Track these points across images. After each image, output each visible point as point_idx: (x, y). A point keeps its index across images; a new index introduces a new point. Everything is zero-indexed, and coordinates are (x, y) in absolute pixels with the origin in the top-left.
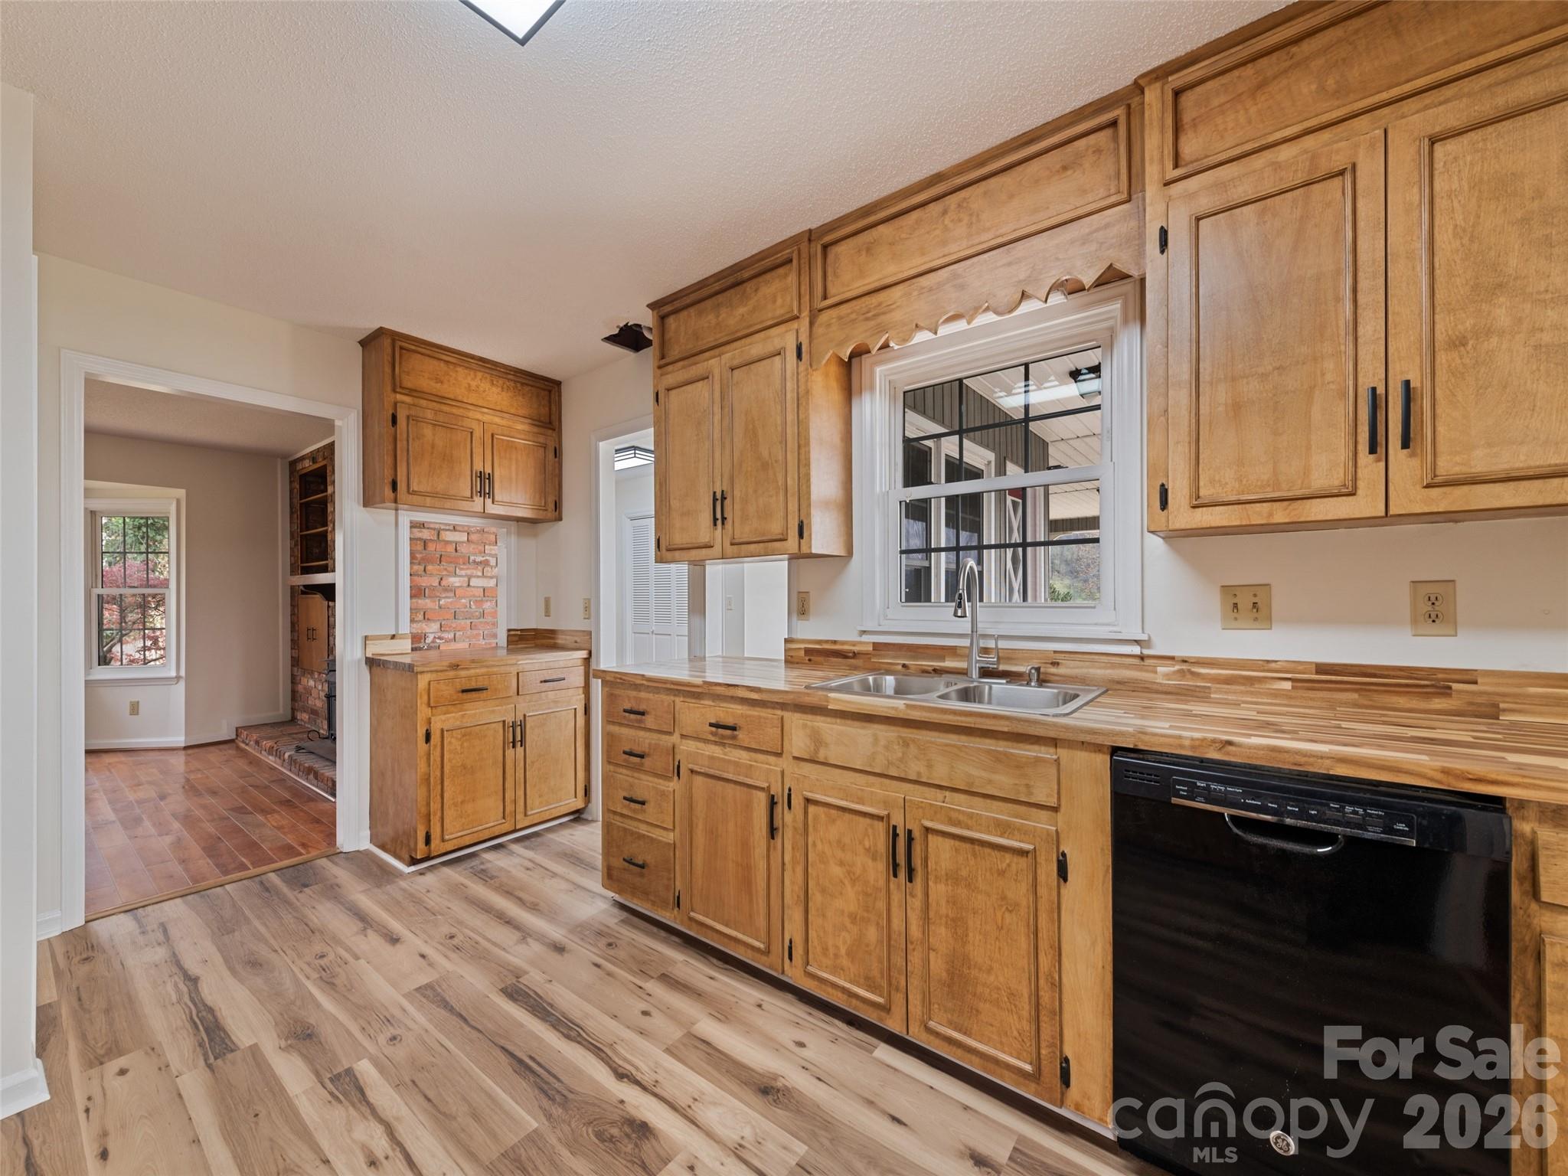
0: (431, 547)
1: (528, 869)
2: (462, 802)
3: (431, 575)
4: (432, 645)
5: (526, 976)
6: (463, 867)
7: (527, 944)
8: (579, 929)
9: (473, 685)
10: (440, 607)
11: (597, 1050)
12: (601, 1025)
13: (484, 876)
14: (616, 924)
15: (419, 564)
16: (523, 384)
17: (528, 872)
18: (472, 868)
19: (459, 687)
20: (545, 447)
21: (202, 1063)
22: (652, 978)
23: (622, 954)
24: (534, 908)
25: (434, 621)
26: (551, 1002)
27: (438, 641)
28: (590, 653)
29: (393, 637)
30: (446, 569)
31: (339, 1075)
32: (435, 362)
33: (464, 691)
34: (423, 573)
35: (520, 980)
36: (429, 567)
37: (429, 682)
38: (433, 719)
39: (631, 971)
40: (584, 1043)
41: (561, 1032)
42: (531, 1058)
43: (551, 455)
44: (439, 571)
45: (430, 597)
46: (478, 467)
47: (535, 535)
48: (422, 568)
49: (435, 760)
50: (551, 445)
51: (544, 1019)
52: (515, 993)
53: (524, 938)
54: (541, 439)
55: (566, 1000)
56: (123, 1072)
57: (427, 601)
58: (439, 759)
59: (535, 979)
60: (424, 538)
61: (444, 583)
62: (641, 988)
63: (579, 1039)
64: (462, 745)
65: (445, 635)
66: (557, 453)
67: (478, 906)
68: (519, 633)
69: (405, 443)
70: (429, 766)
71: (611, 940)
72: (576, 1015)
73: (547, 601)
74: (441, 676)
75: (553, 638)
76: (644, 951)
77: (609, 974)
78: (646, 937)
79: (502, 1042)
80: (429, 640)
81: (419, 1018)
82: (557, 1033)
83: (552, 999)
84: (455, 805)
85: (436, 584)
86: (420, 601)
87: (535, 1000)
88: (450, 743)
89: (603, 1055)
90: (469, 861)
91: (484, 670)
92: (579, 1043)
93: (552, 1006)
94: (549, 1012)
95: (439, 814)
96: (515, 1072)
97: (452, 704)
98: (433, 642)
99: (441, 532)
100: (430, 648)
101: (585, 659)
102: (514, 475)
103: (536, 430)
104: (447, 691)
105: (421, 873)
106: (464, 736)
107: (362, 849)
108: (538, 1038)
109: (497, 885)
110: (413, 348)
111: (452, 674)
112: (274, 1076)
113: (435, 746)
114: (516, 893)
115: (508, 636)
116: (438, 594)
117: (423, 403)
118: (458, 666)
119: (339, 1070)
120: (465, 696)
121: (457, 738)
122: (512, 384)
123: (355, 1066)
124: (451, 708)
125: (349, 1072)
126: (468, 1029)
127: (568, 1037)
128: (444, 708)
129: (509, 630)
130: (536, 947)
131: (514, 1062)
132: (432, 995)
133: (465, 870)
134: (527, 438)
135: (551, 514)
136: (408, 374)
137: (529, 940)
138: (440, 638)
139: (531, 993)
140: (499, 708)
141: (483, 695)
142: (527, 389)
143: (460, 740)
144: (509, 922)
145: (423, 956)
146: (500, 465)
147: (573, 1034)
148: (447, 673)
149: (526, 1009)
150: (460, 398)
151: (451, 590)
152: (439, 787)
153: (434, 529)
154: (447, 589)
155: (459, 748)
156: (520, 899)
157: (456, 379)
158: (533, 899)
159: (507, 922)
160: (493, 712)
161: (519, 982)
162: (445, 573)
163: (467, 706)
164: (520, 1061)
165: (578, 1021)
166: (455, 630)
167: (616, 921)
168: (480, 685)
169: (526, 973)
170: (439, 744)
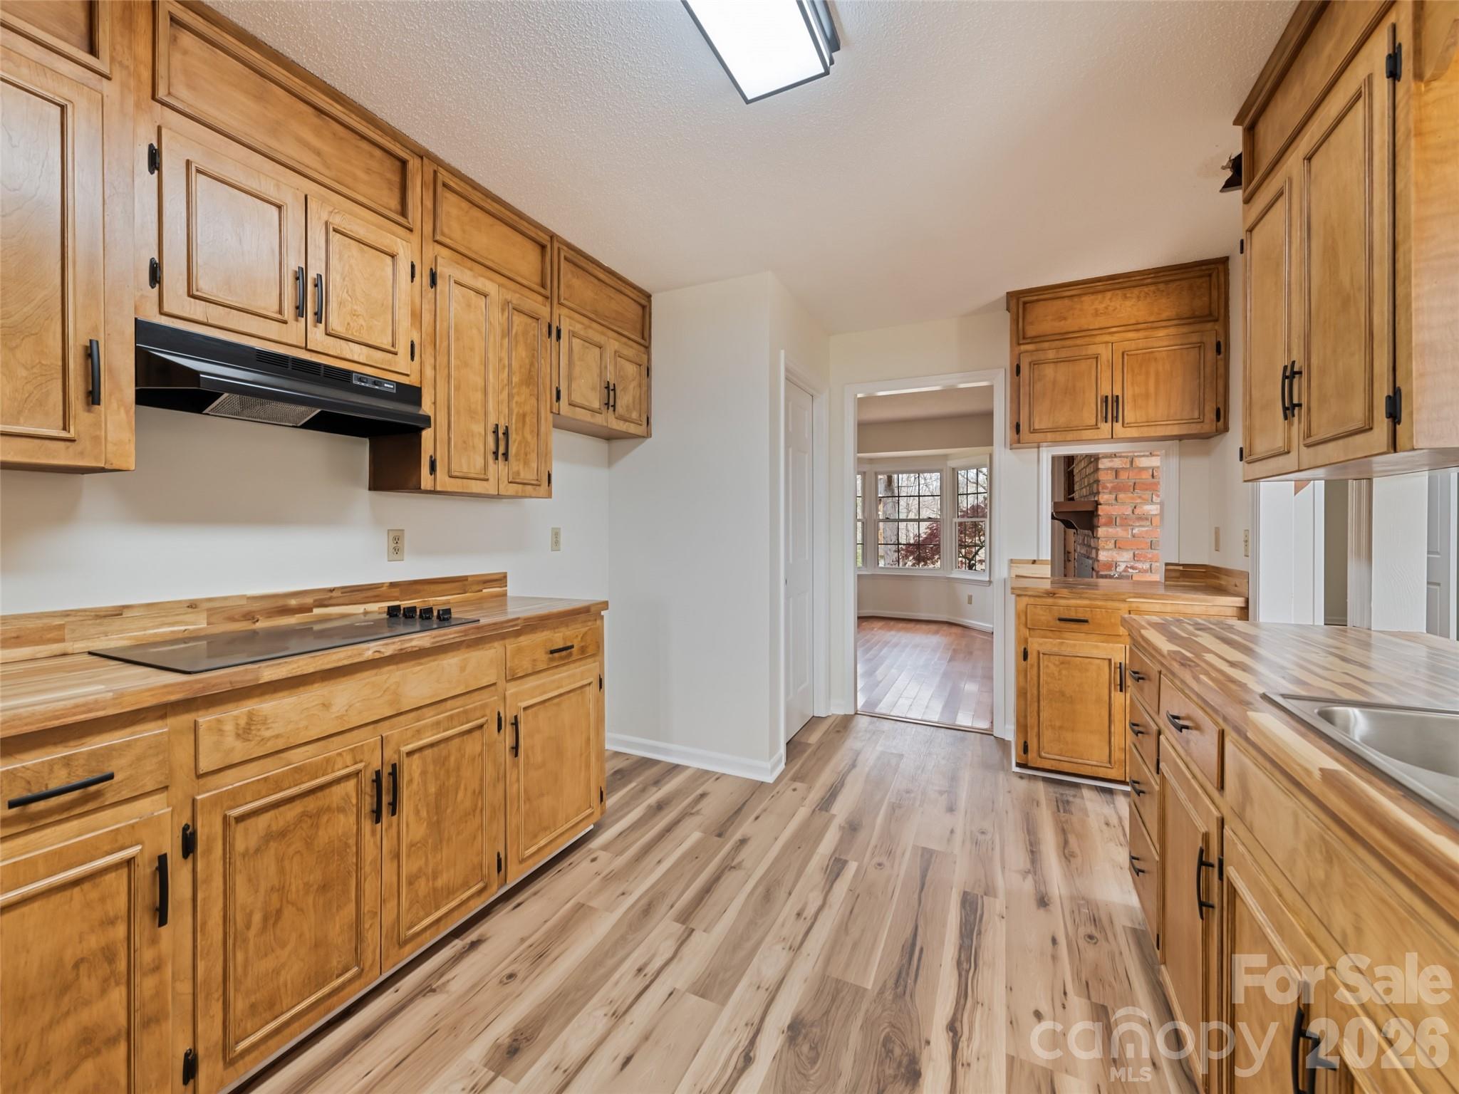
0: (1123, 476)
1: (1107, 824)
2: (1061, 728)
3: (1123, 503)
4: (1124, 574)
5: (992, 899)
6: (1056, 790)
7: (1024, 879)
8: (1082, 902)
9: (1073, 615)
10: (1133, 536)
11: (963, 993)
12: (991, 983)
13: (1062, 806)
14: (1124, 927)
15: (1110, 493)
16: (1167, 282)
17: (1104, 827)
18: (1062, 794)
19: (1057, 615)
20: (1200, 346)
21: (814, 807)
22: (1089, 998)
23: (1090, 953)
24: (1067, 854)
25: (1127, 550)
26: (983, 930)
27: (1130, 570)
28: (1247, 601)
29: (1034, 562)
30: (1140, 497)
31: (841, 859)
32: (1058, 302)
33: (1060, 620)
34: (1114, 502)
35: (985, 897)
36: (1121, 496)
37: (1027, 605)
38: (1030, 639)
39: (1077, 975)
40: (963, 979)
41: (960, 957)
42: (921, 950)
43: (1211, 354)
44: (1133, 498)
45: (1121, 525)
46: (1105, 390)
47: (1207, 453)
48: (1114, 496)
49: (1032, 678)
50: (1211, 341)
51: (962, 936)
52: (970, 905)
53: (1029, 872)
54: (1195, 338)
55: (995, 939)
56: (794, 790)
57: (1119, 529)
58: (1035, 678)
59: (994, 907)
60: (1116, 466)
61: (1137, 511)
62: (1065, 993)
63: (963, 973)
64: (1060, 671)
65: (1139, 565)
66: (1221, 348)
67: (1028, 825)
68: (1181, 568)
69: (1027, 388)
70: (1026, 681)
71: (1096, 934)
72: (985, 956)
73: (1217, 531)
74: (1039, 601)
75: (1218, 578)
76: (1115, 970)
77: (1054, 958)
78: (1137, 962)
79: (921, 923)
80: (1121, 568)
81: (905, 866)
82: (956, 953)
83: (986, 930)
84: (1053, 727)
85: (1129, 512)
86: (1110, 530)
87: (975, 919)
88: (1047, 666)
89: (962, 1001)
90: (1067, 788)
91: (1086, 602)
92: (960, 975)
93: (979, 933)
94: (972, 934)
95: (1036, 730)
96: (903, 946)
97: (1050, 631)
98: (1125, 571)
99: (1136, 459)
100: (1120, 577)
101: (1241, 608)
102: (1152, 389)
103: (1185, 329)
104: (1044, 616)
105: (1021, 777)
106: (1062, 663)
107: (1007, 739)
108: (942, 943)
109: (1063, 819)
110: (1035, 298)
111: (1050, 601)
112: (824, 835)
113: (1032, 666)
114: (1069, 836)
115: (1166, 570)
116: (1131, 523)
117: (1046, 345)
118: (1054, 594)
119: (843, 857)
120: (1063, 624)
121: (1054, 664)
122: (1152, 288)
123: (850, 862)
124: (1050, 634)
125: (845, 862)
126: (916, 896)
127: (959, 963)
128: (1042, 632)
129: (1167, 564)
130: (1028, 885)
131: (910, 941)
132: (927, 858)
133: (1055, 793)
134: (1172, 343)
135: (1208, 426)
136: (1032, 323)
137: (1030, 877)
138: (1132, 568)
139: (979, 912)
140: (1105, 644)
141: (1084, 627)
142: (1172, 286)
143: (1057, 666)
144: (1034, 852)
145: (952, 832)
146: (1132, 384)
147: (965, 966)
148: (1044, 600)
149: (961, 918)
150: (1085, 327)
151: (1147, 519)
152: (1036, 704)
153: (1127, 457)
154: (1140, 518)
155: (1056, 674)
156: (1066, 842)
157: (1081, 310)
158: (1077, 850)
159: (1032, 852)
160: (1097, 647)
161: (982, 897)
162: (1139, 501)
163: (1067, 635)
164: (913, 945)
165: (980, 963)
166: (1151, 560)
167: (1129, 925)
168: (1080, 616)
169: (995, 896)
170: (1036, 664)
